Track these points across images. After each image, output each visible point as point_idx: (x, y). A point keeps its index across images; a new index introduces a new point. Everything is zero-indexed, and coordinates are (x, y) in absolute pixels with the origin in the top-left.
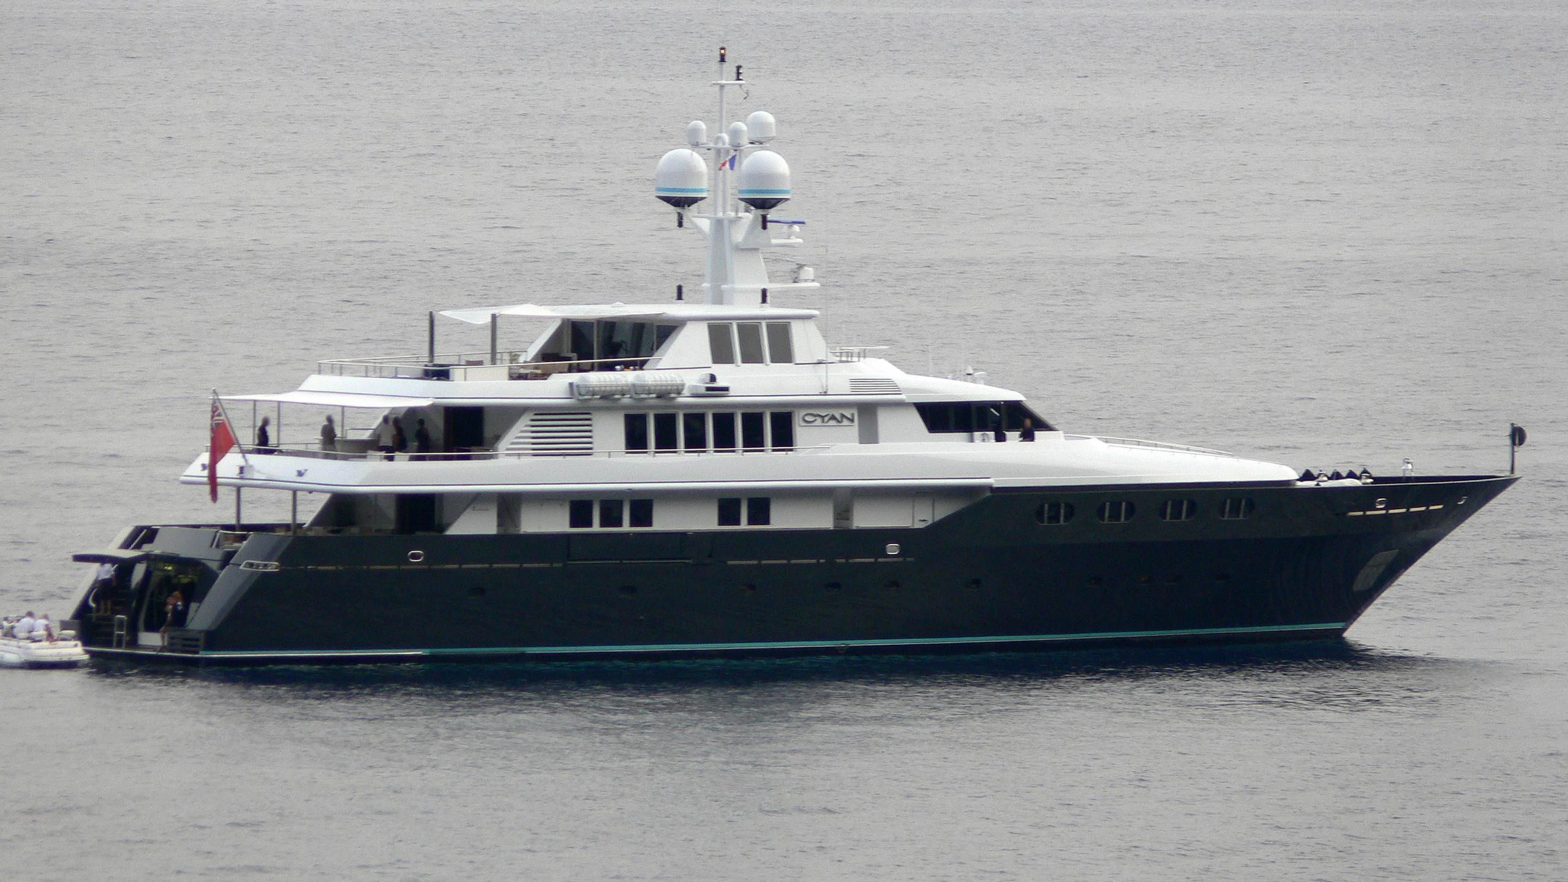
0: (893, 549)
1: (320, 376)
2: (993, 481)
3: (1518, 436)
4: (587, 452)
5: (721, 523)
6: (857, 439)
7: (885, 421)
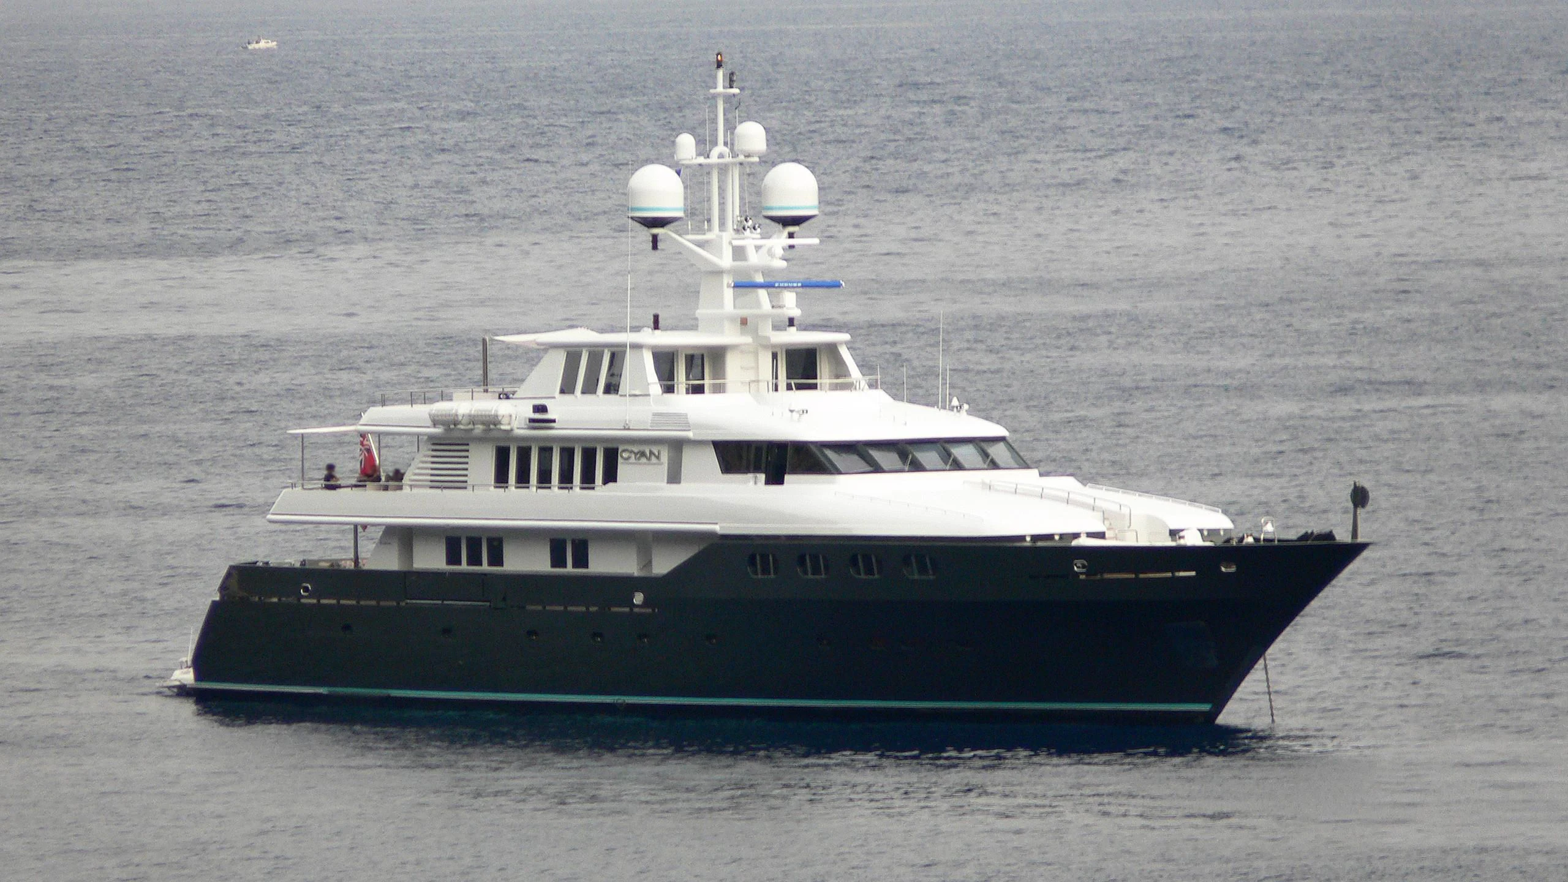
0: (638, 598)
1: (384, 408)
2: (717, 528)
3: (1360, 497)
4: (462, 486)
5: (553, 566)
6: (666, 481)
7: (689, 458)
